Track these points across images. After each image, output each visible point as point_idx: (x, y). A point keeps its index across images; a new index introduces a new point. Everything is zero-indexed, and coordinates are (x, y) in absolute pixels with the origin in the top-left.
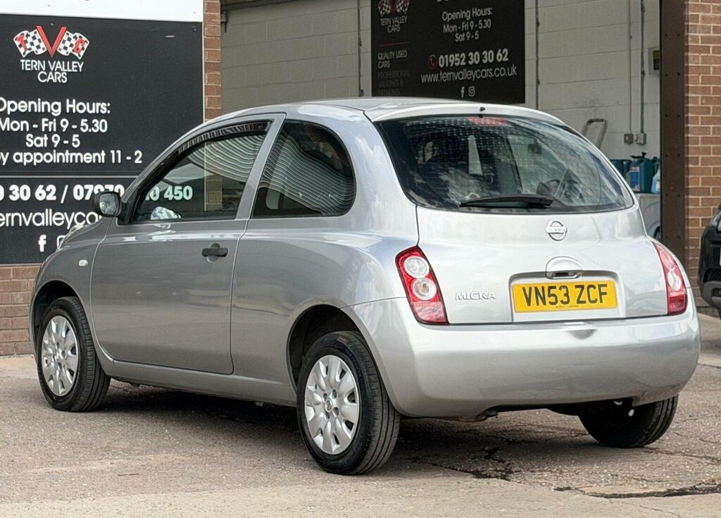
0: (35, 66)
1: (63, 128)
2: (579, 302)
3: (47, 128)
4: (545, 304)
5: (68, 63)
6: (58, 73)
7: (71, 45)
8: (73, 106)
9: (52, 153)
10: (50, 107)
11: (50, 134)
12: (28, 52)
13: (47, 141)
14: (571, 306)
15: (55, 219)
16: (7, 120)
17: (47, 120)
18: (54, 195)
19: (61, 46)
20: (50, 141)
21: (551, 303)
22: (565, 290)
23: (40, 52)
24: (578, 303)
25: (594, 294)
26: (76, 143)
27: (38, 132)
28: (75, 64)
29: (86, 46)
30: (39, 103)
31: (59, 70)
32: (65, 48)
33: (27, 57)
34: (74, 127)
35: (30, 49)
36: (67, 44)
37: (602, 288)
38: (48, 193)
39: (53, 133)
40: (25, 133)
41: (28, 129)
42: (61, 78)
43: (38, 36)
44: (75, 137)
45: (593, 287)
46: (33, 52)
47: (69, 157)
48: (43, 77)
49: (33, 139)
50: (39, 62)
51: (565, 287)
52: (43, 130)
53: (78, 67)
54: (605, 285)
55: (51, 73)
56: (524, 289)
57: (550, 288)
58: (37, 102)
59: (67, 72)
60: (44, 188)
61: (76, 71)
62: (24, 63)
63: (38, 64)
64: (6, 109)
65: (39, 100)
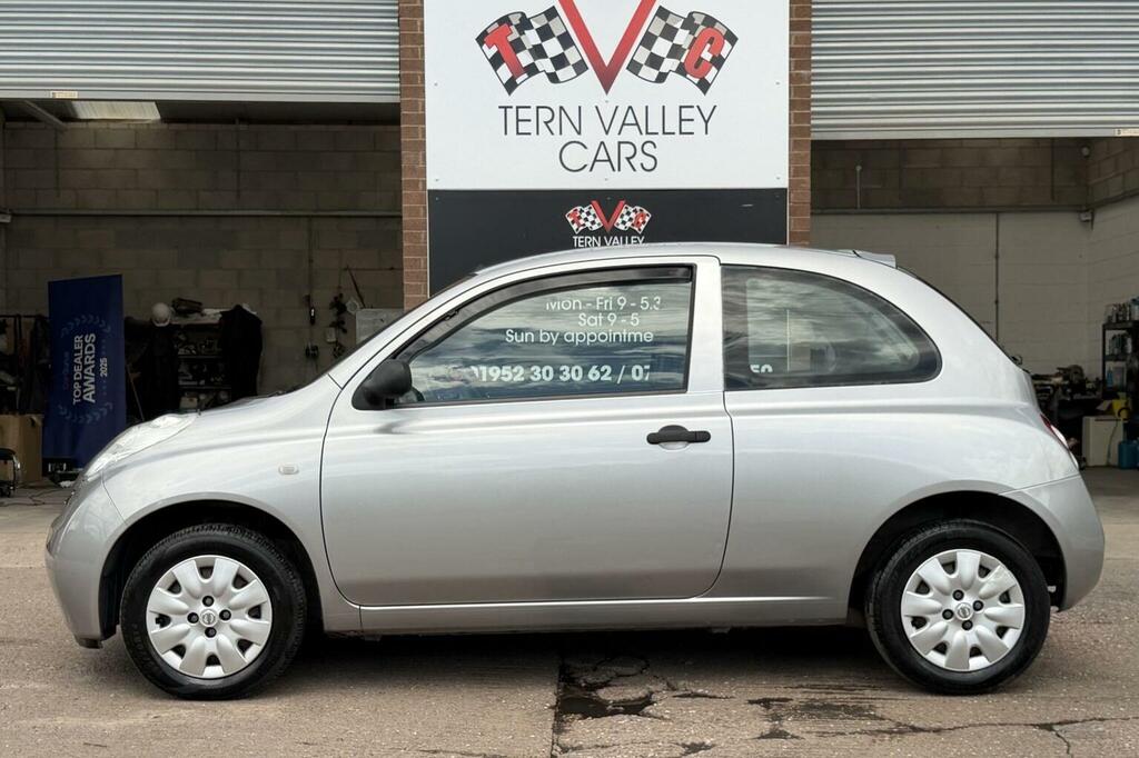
0: (588, 243)
1: (619, 306)
3: (601, 307)
5: (626, 237)
7: (631, 219)
9: (607, 333)
11: (605, 313)
12: (581, 228)
13: (602, 320)
17: (601, 298)
18: (610, 375)
19: (619, 220)
23: (595, 227)
26: (634, 321)
27: (591, 312)
28: (634, 239)
29: (647, 219)
32: (624, 223)
33: (581, 233)
34: (633, 304)
35: (584, 225)
36: (626, 218)
38: (602, 374)
39: (608, 311)
40: (577, 312)
41: (580, 308)
43: (593, 211)
44: (633, 316)
46: (587, 228)
47: (627, 336)
49: (586, 318)
50: (593, 238)
52: (597, 308)
60: (598, 369)
62: (577, 240)
63: (591, 240)
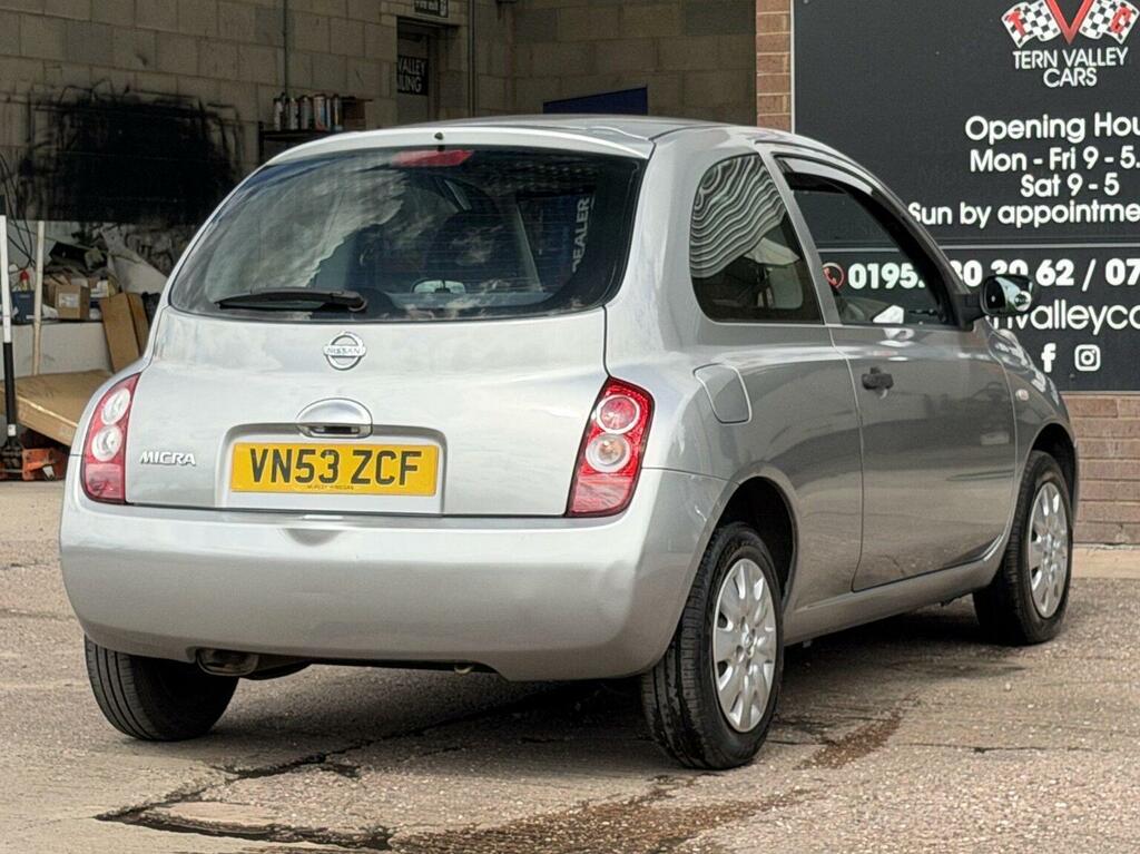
0: (1039, 61)
1: (1087, 163)
2: (355, 480)
3: (1059, 164)
4: (287, 478)
5: (1099, 51)
6: (1081, 70)
7: (1106, 20)
8: (1107, 124)
9: (1068, 206)
10: (1065, 128)
11: (1064, 175)
12: (1026, 38)
13: (1060, 185)
14: (337, 487)
15: (1071, 317)
16: (989, 153)
17: (1059, 150)
18: (1072, 276)
19: (1087, 23)
20: (1064, 187)
21: (299, 479)
22: (332, 457)
23: (1049, 36)
24: (352, 482)
25: (391, 467)
26: (1112, 187)
27: (1042, 172)
28: (1111, 53)
29: (1133, 19)
30: (1045, 123)
31: (1082, 65)
32: (1095, 26)
33: (1025, 47)
34: (1109, 160)
35: (1031, 33)
36: (1098, 19)
37: (408, 458)
38: (1059, 273)
39: (1069, 171)
40: (1020, 173)
41: (1024, 167)
42: (1087, 77)
43: (1045, 10)
44: (1110, 178)
45: (392, 455)
46: (1036, 38)
47: (1099, 211)
48: (1053, 78)
49: (1034, 184)
50: (1046, 53)
51: (331, 452)
52: (1052, 166)
53: (1118, 57)
54: (418, 454)
55: (1067, 71)
56: (253, 452)
57: (302, 452)
58: (1041, 121)
59: (1097, 67)
60: (1053, 266)
61: (1114, 63)
62: (1020, 56)
63: (1042, 57)
64: (987, 136)
65: (1045, 117)
